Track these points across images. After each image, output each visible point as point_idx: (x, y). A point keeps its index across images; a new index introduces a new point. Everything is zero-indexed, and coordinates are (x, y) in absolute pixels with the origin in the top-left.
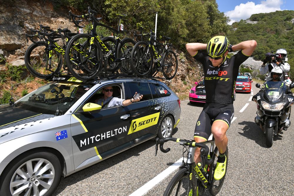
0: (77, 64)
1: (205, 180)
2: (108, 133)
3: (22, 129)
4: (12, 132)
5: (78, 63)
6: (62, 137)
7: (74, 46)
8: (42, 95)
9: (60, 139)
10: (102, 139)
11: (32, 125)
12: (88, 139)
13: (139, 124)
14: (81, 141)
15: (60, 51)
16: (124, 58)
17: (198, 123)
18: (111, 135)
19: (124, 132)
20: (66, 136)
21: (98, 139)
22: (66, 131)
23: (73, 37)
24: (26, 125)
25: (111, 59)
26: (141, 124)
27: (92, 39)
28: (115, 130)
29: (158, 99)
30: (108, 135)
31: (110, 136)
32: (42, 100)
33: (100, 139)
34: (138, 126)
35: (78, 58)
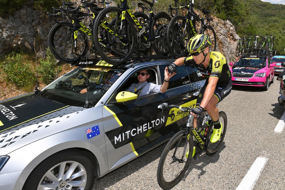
0: (105, 46)
1: (201, 142)
2: (145, 126)
3: (47, 126)
4: (35, 131)
5: (106, 44)
6: (93, 135)
7: (102, 24)
8: (69, 81)
9: (92, 137)
10: (138, 133)
11: (58, 122)
12: (123, 134)
13: (178, 113)
14: (115, 137)
15: (86, 31)
16: (159, 36)
17: (199, 96)
18: (147, 128)
19: (161, 123)
20: (98, 133)
21: (133, 134)
22: (97, 127)
23: (101, 12)
24: (51, 121)
25: (145, 37)
26: (180, 113)
27: (124, 14)
28: (152, 122)
29: (196, 84)
30: (144, 128)
31: (146, 130)
32: (69, 87)
33: (136, 133)
34: (177, 116)
35: (105, 38)
